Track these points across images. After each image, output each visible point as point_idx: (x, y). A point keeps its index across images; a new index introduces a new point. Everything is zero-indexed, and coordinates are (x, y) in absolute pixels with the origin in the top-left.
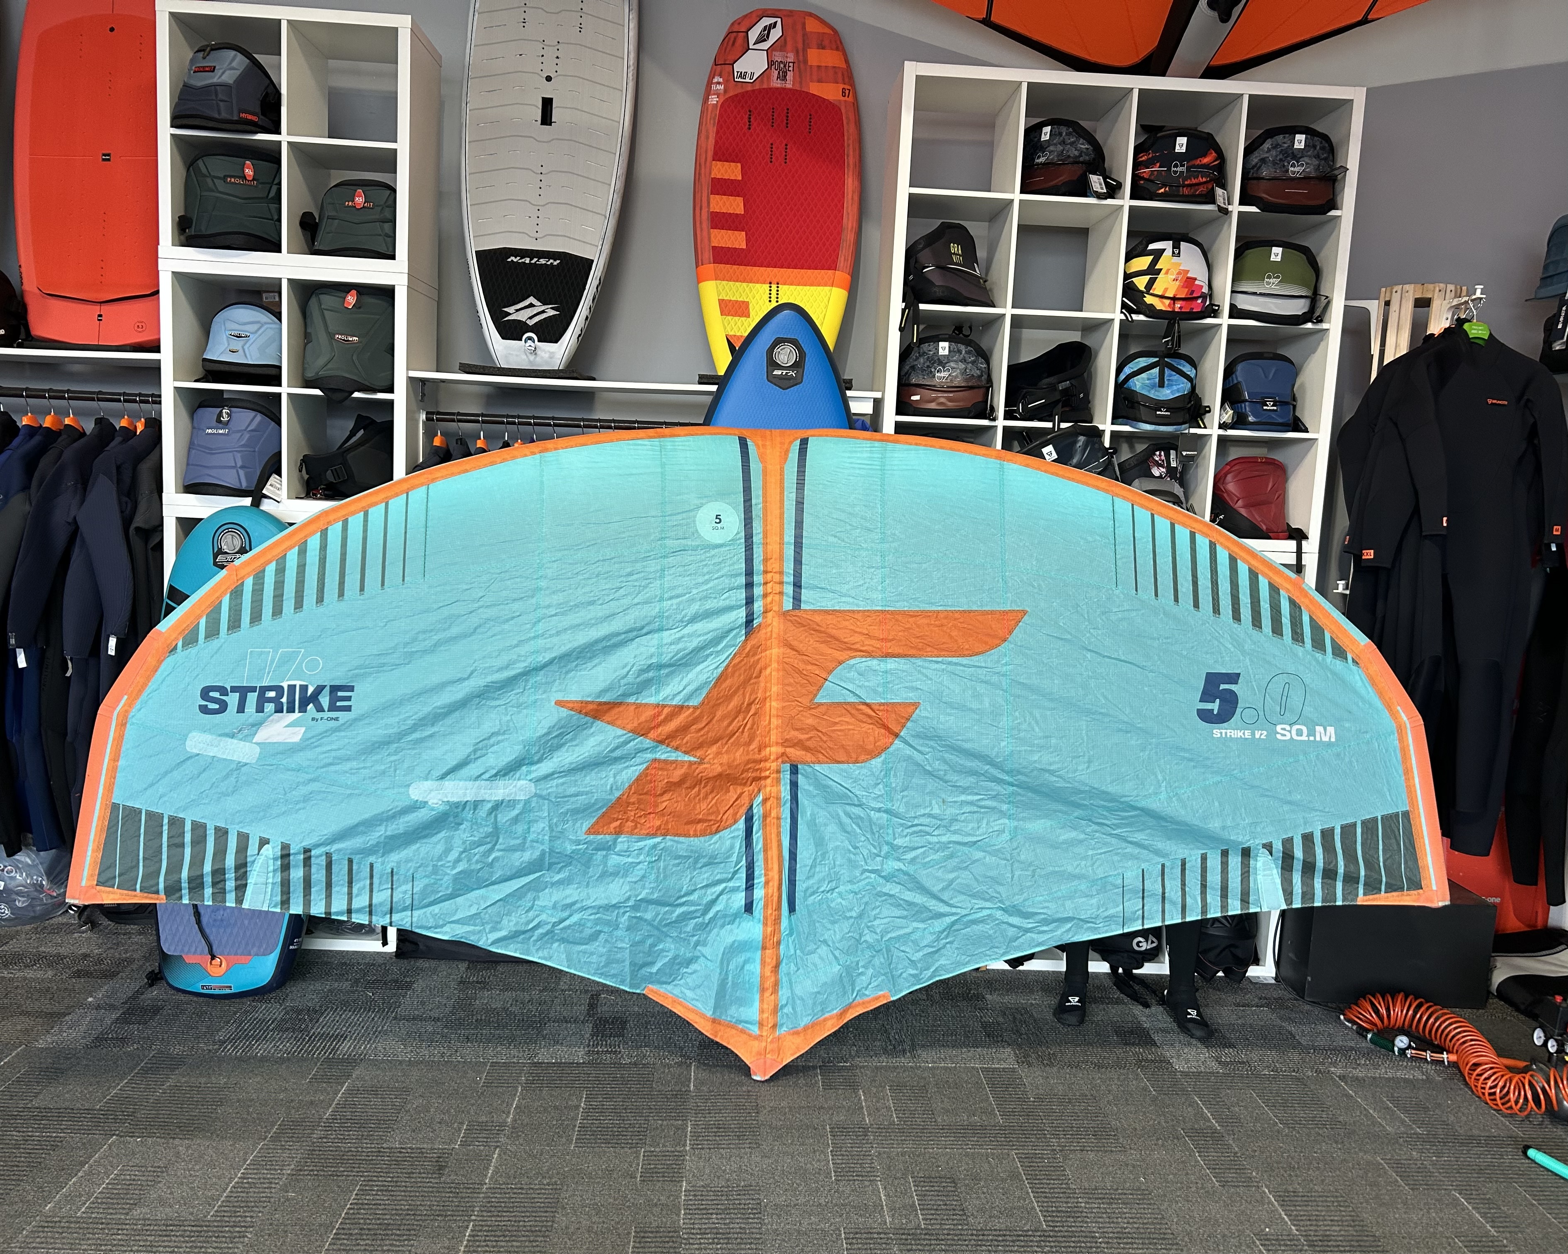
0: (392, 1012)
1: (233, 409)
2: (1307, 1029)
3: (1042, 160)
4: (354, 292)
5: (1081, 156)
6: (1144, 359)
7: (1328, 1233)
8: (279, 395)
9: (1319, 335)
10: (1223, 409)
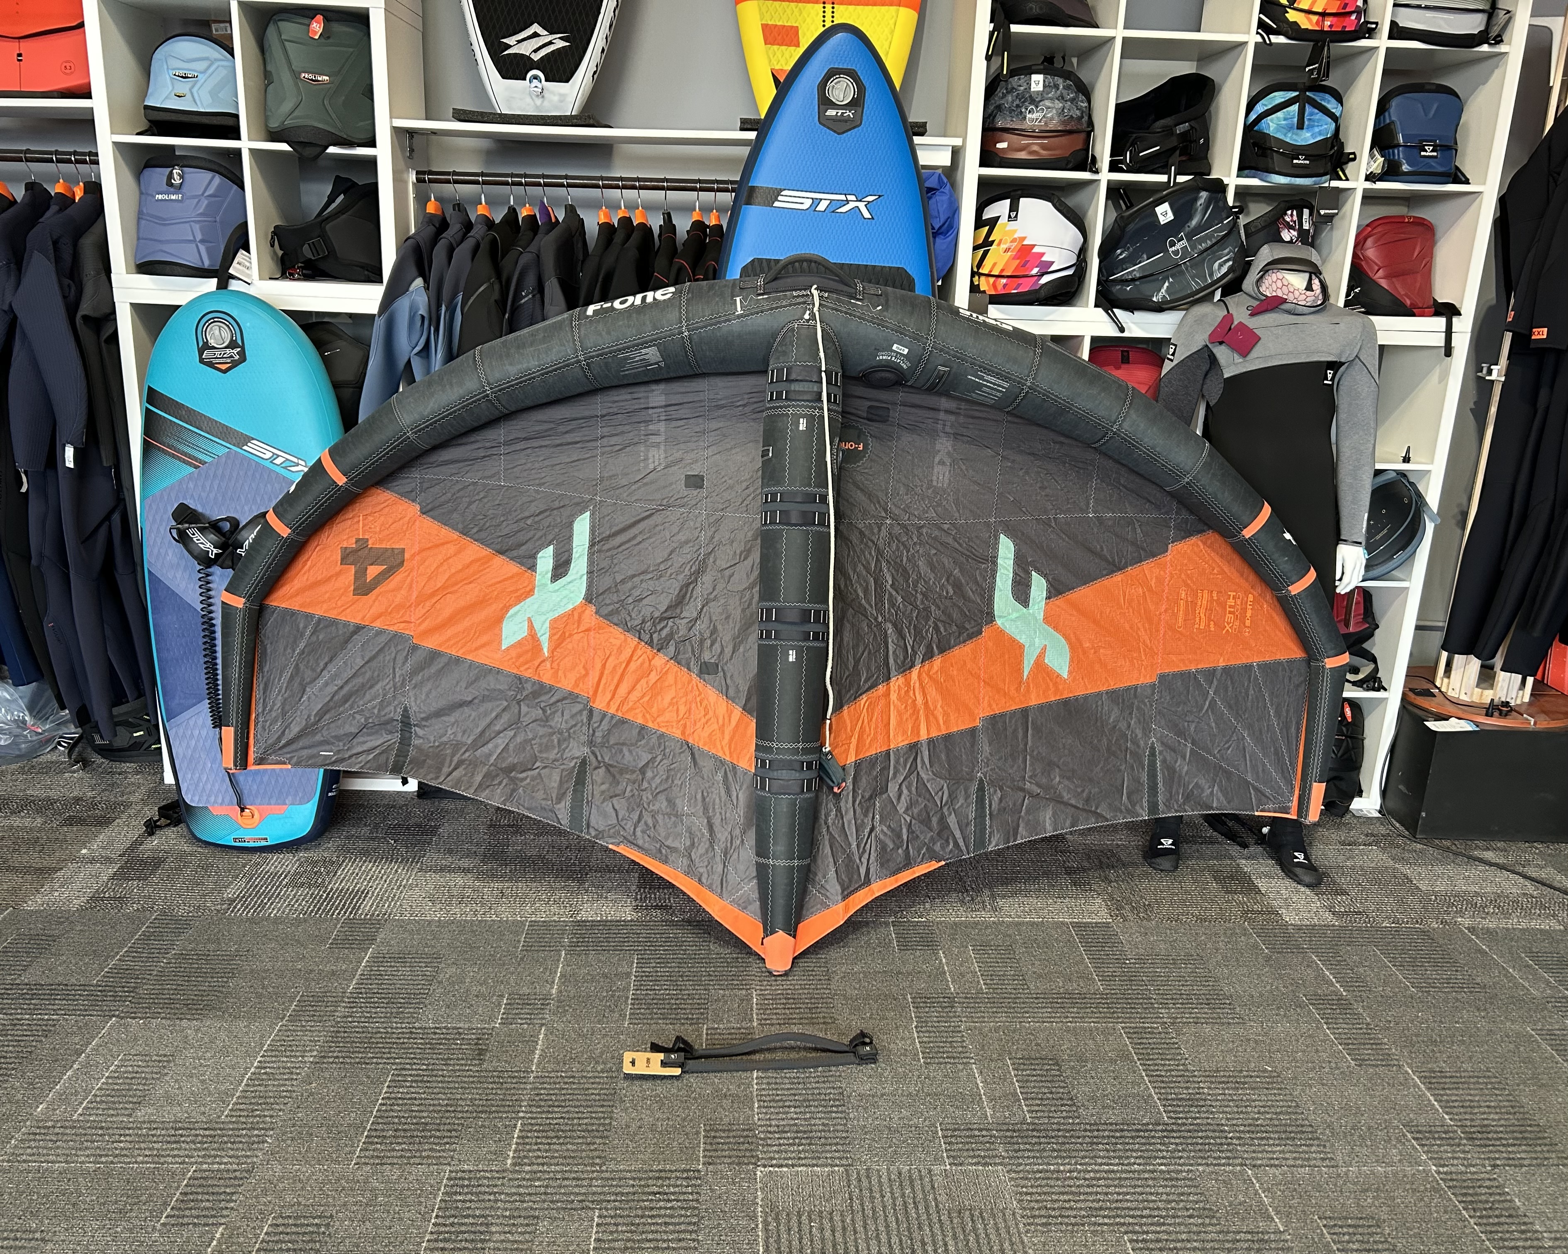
0: (417, 862)
1: (185, 169)
2: (1423, 871)
4: (320, 17)
6: (1281, 93)
7: (1486, 1122)
8: (239, 150)
9: (1495, 60)
10: (1372, 156)
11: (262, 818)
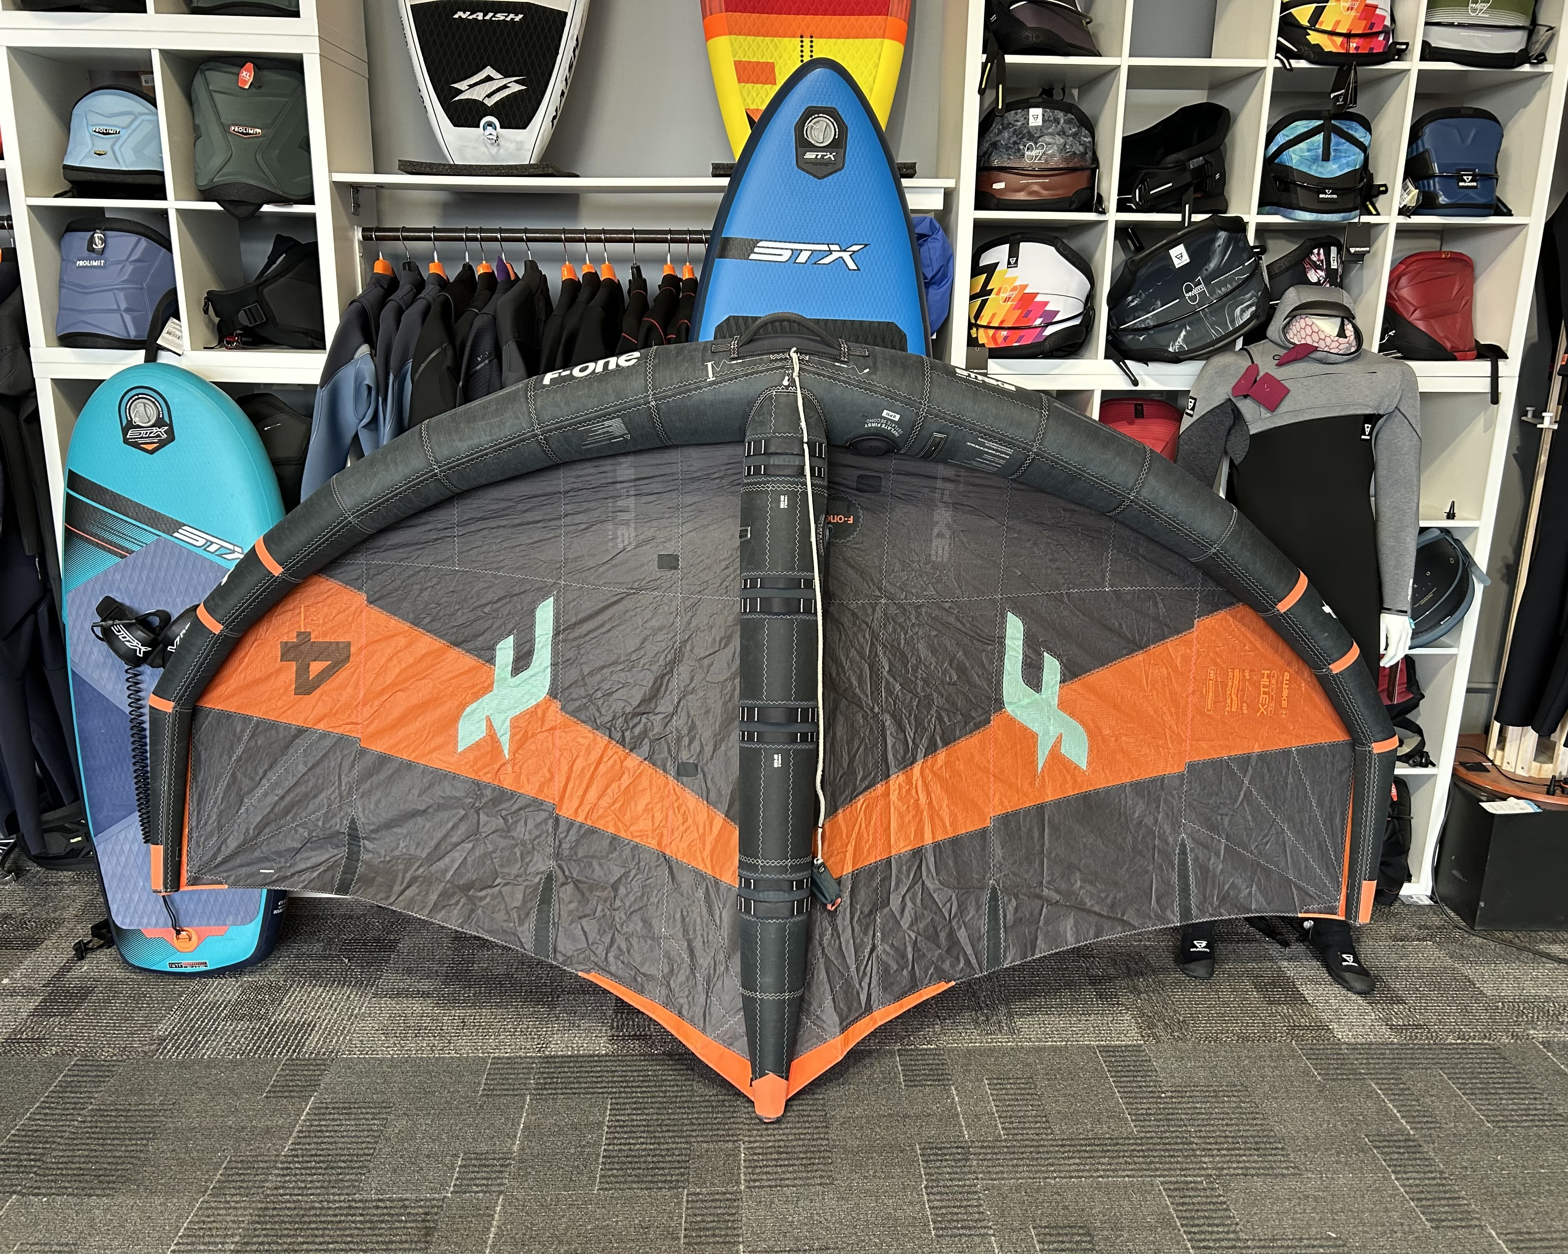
0: (372, 986)
1: (109, 233)
4: (250, 65)
6: (1304, 122)
8: (165, 211)
10: (1405, 188)
11: (200, 940)
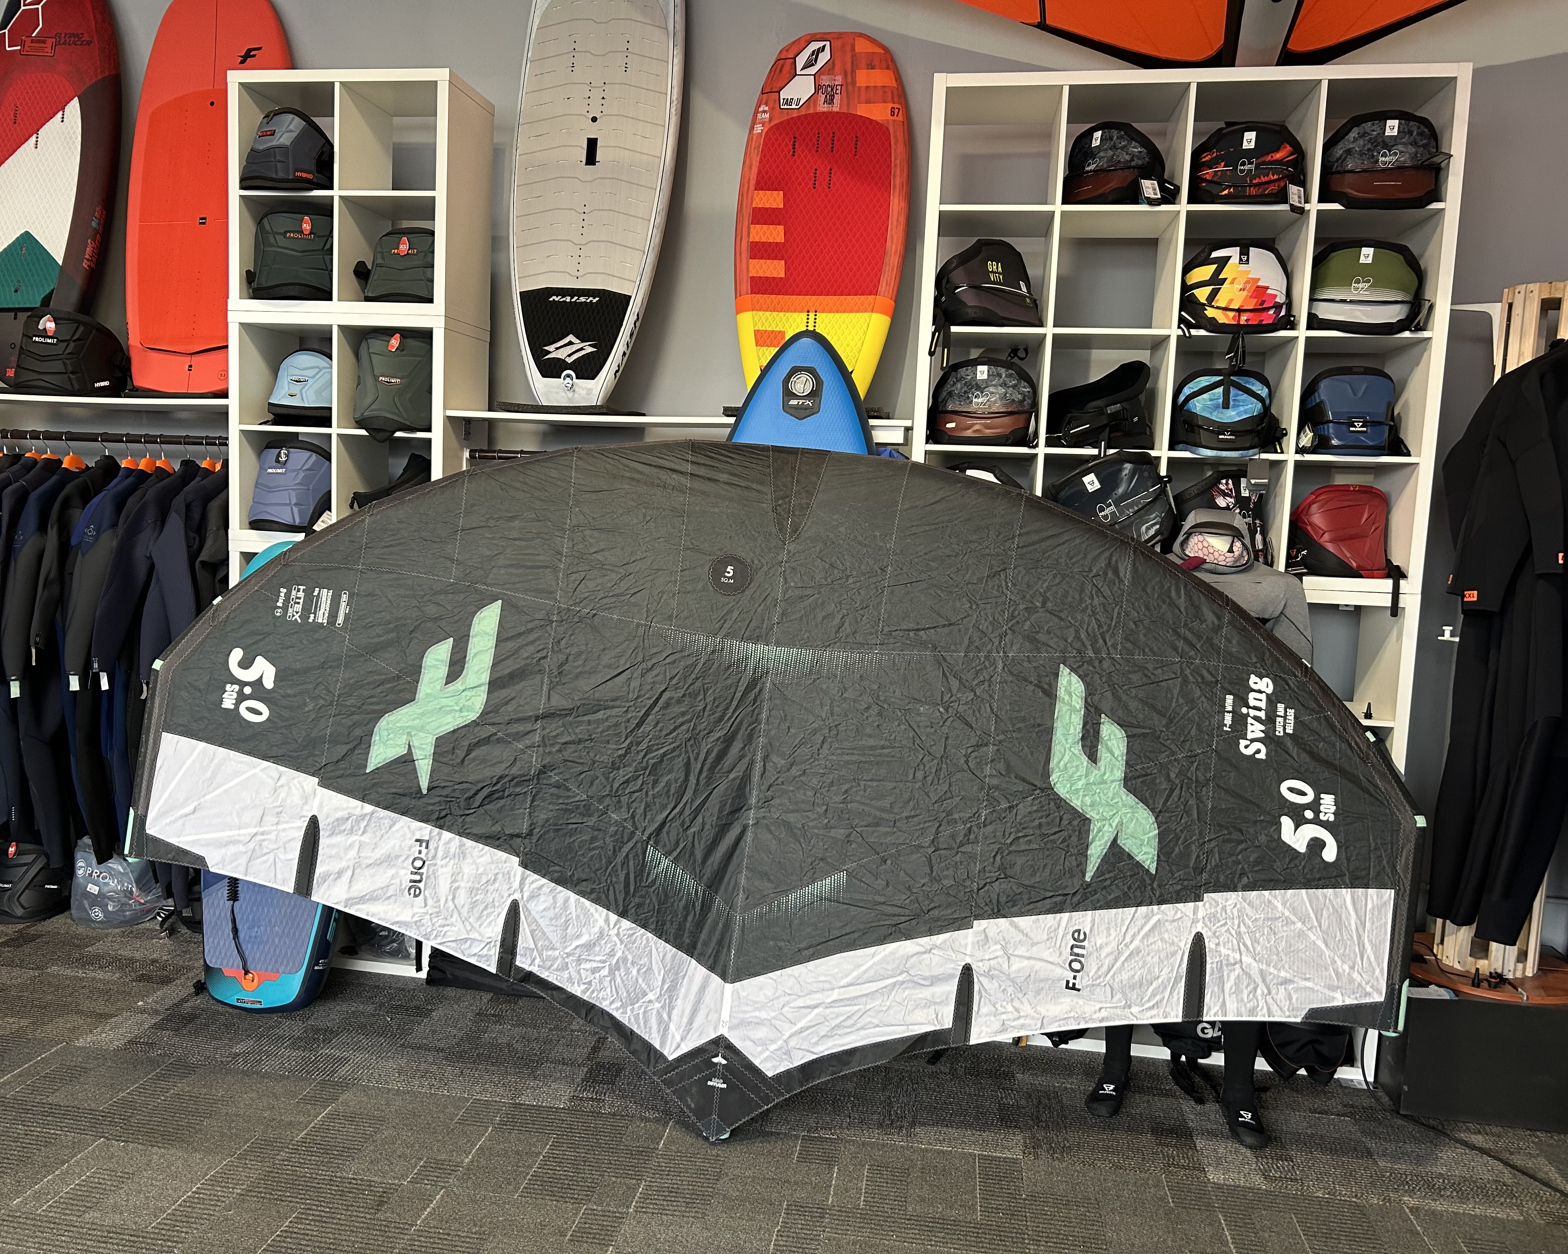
0: (402, 1039)
1: (290, 450)
3: (1092, 167)
4: (398, 335)
5: (1132, 160)
6: (1206, 378)
8: (330, 435)
9: (1422, 345)
10: (1300, 431)
11: (261, 982)
